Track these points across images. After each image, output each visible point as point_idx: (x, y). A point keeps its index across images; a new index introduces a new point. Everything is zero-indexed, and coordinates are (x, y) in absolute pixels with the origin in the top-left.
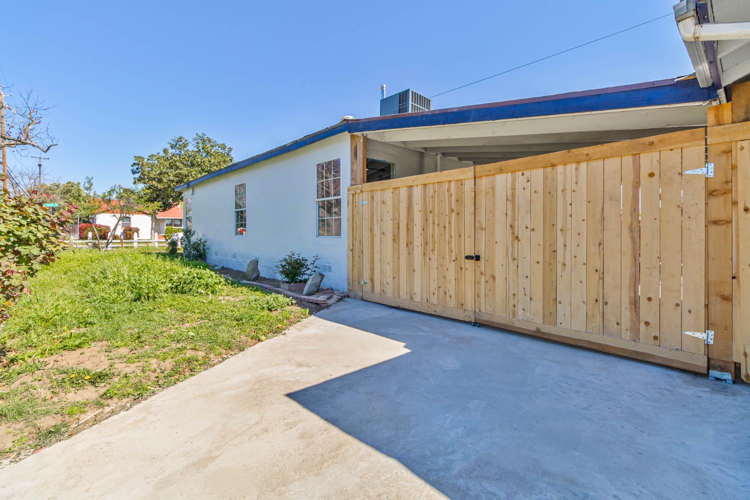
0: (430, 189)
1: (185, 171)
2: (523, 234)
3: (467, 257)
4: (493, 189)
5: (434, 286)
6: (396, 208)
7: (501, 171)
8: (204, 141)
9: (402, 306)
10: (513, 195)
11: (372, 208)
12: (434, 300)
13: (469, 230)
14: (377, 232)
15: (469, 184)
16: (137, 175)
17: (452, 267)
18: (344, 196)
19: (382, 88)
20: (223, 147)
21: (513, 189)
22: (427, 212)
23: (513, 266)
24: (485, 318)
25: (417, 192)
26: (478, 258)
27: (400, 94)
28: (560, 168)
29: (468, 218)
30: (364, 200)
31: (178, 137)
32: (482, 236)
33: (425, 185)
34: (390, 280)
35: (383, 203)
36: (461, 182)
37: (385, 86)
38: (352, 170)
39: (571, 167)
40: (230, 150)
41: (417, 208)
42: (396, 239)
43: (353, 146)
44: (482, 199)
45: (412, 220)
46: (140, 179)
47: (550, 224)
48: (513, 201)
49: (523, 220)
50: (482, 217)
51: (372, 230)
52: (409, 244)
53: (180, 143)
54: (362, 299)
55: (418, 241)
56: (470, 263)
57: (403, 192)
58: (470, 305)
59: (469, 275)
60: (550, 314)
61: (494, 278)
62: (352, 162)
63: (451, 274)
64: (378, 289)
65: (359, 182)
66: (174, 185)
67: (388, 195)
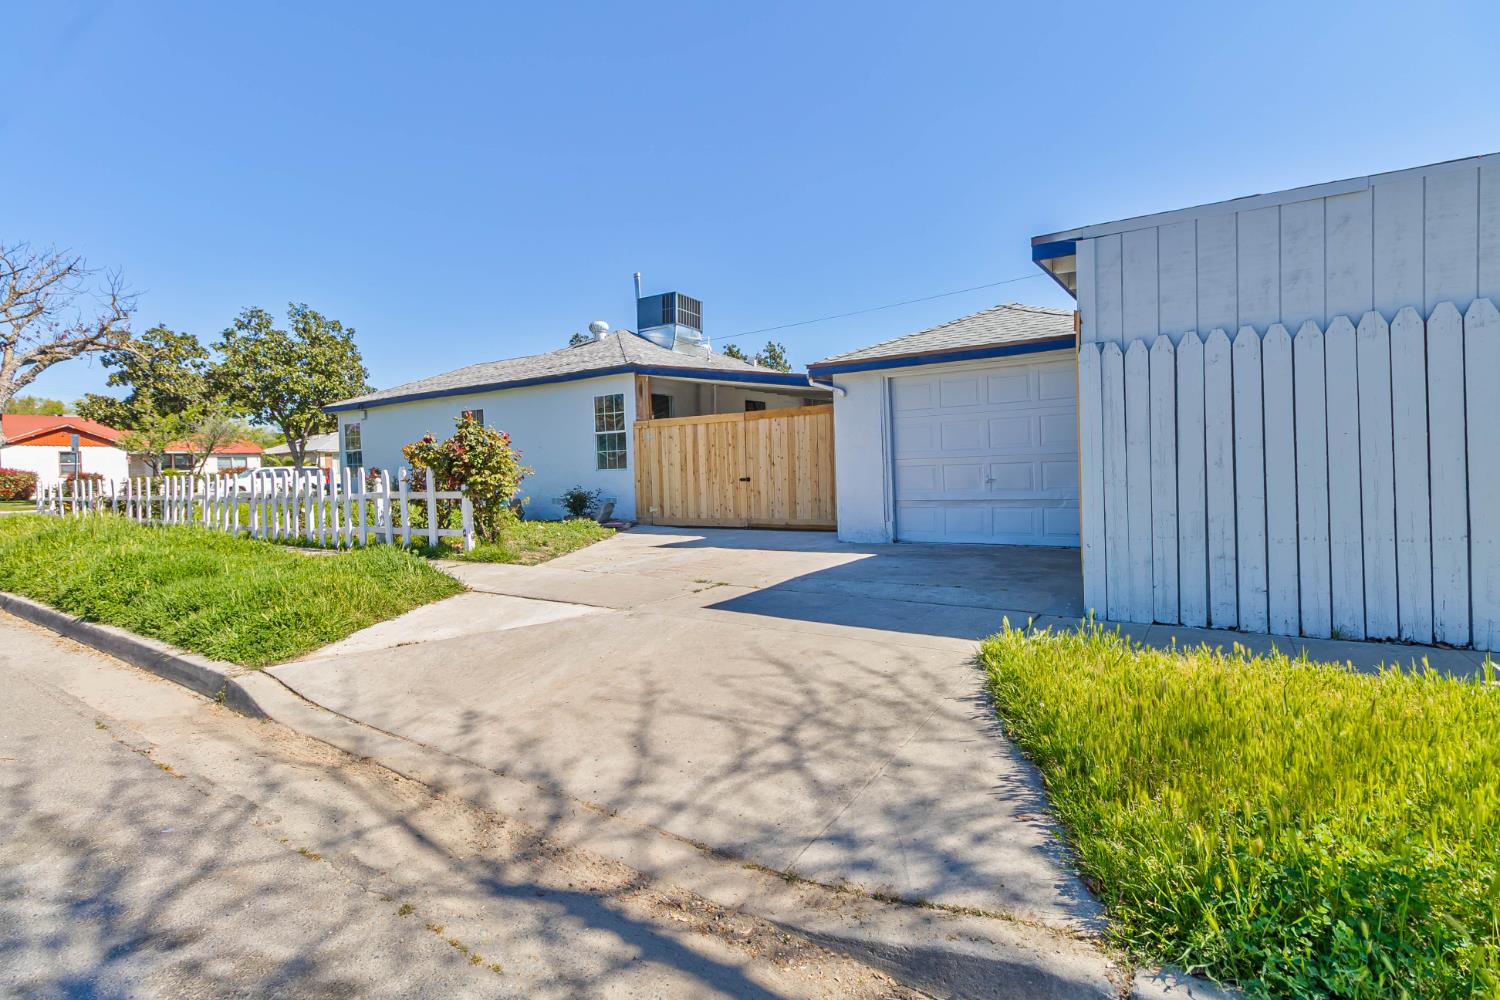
0: (711, 427)
2: (777, 461)
3: (742, 480)
4: (758, 429)
5: (717, 504)
6: (683, 442)
7: (762, 417)
8: (305, 316)
9: (690, 524)
10: (770, 434)
11: (660, 443)
12: (717, 515)
13: (741, 459)
14: (665, 462)
15: (741, 425)
17: (730, 488)
18: (629, 429)
19: (636, 276)
21: (770, 430)
22: (709, 446)
23: (771, 483)
24: (754, 522)
25: (701, 429)
26: (748, 479)
27: (663, 296)
28: (796, 418)
29: (741, 451)
30: (650, 435)
31: (250, 308)
32: (751, 463)
33: (708, 424)
34: (679, 504)
35: (671, 437)
36: (735, 424)
37: (639, 274)
38: (637, 406)
39: (802, 417)
41: (702, 442)
42: (683, 469)
43: (638, 384)
44: (750, 436)
45: (698, 453)
47: (791, 455)
48: (770, 439)
49: (777, 452)
50: (750, 450)
51: (660, 462)
52: (696, 471)
53: (257, 319)
54: (652, 524)
55: (702, 469)
56: (743, 484)
57: (689, 430)
58: (744, 515)
59: (743, 493)
60: (793, 512)
61: (759, 493)
62: (637, 399)
63: (730, 494)
64: (667, 513)
65: (645, 417)
67: (675, 431)
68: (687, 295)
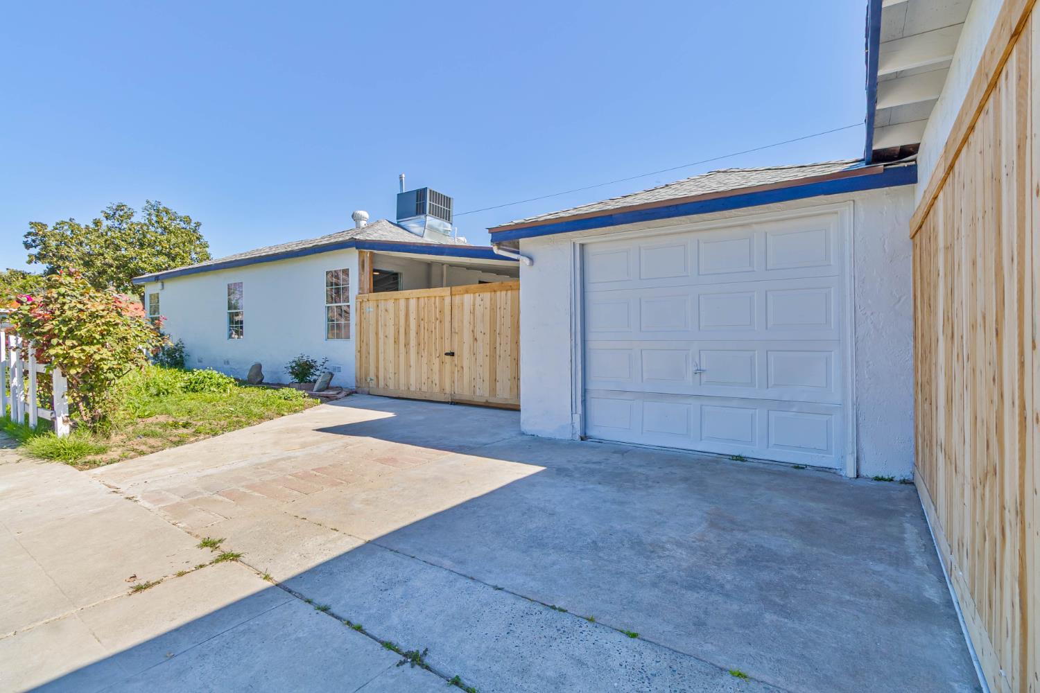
0: (422, 301)
1: (131, 252)
2: (479, 336)
3: (446, 354)
4: (462, 304)
5: (424, 377)
6: (397, 316)
7: (467, 292)
8: (158, 211)
9: (401, 396)
10: (474, 309)
11: (377, 315)
12: (424, 388)
13: (447, 334)
14: (381, 335)
15: (448, 300)
16: (35, 251)
17: (436, 362)
18: (353, 302)
19: (401, 177)
20: (187, 220)
21: (474, 305)
22: (419, 320)
23: (473, 359)
24: (457, 398)
25: (413, 303)
26: (452, 354)
27: (417, 191)
28: (498, 293)
29: (447, 325)
30: (370, 307)
31: (116, 204)
32: (456, 338)
33: (418, 298)
34: (392, 376)
35: (386, 310)
36: (442, 298)
37: (404, 176)
38: (360, 280)
39: (504, 293)
40: (198, 224)
41: (412, 316)
42: (396, 342)
43: (361, 259)
44: (455, 312)
45: (409, 326)
46: (40, 257)
47: (493, 331)
48: (474, 313)
49: (479, 328)
50: (456, 324)
51: (377, 334)
52: (407, 345)
53: (119, 213)
54: (369, 394)
55: (413, 342)
56: (448, 357)
57: (402, 302)
58: (448, 390)
59: (448, 367)
60: (493, 390)
61: (462, 368)
62: (360, 274)
63: (436, 367)
64: (382, 383)
65: (366, 291)
66: (113, 271)
67: (391, 305)
68: (441, 193)
